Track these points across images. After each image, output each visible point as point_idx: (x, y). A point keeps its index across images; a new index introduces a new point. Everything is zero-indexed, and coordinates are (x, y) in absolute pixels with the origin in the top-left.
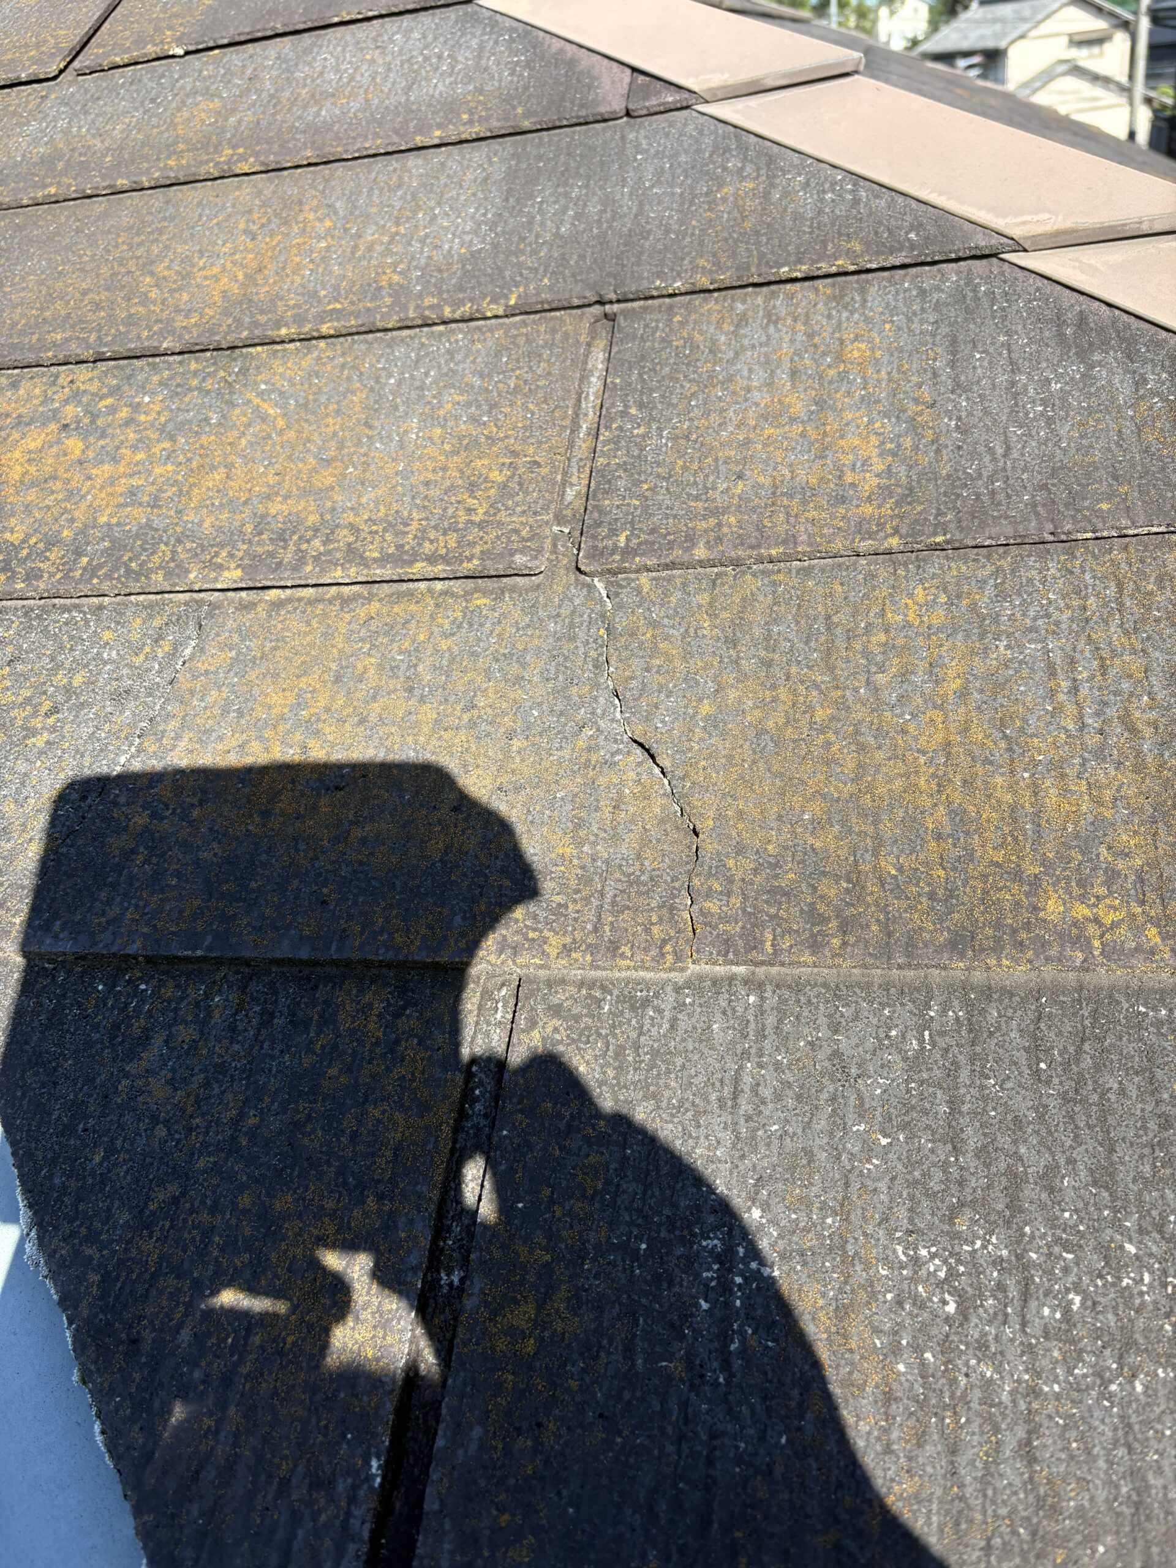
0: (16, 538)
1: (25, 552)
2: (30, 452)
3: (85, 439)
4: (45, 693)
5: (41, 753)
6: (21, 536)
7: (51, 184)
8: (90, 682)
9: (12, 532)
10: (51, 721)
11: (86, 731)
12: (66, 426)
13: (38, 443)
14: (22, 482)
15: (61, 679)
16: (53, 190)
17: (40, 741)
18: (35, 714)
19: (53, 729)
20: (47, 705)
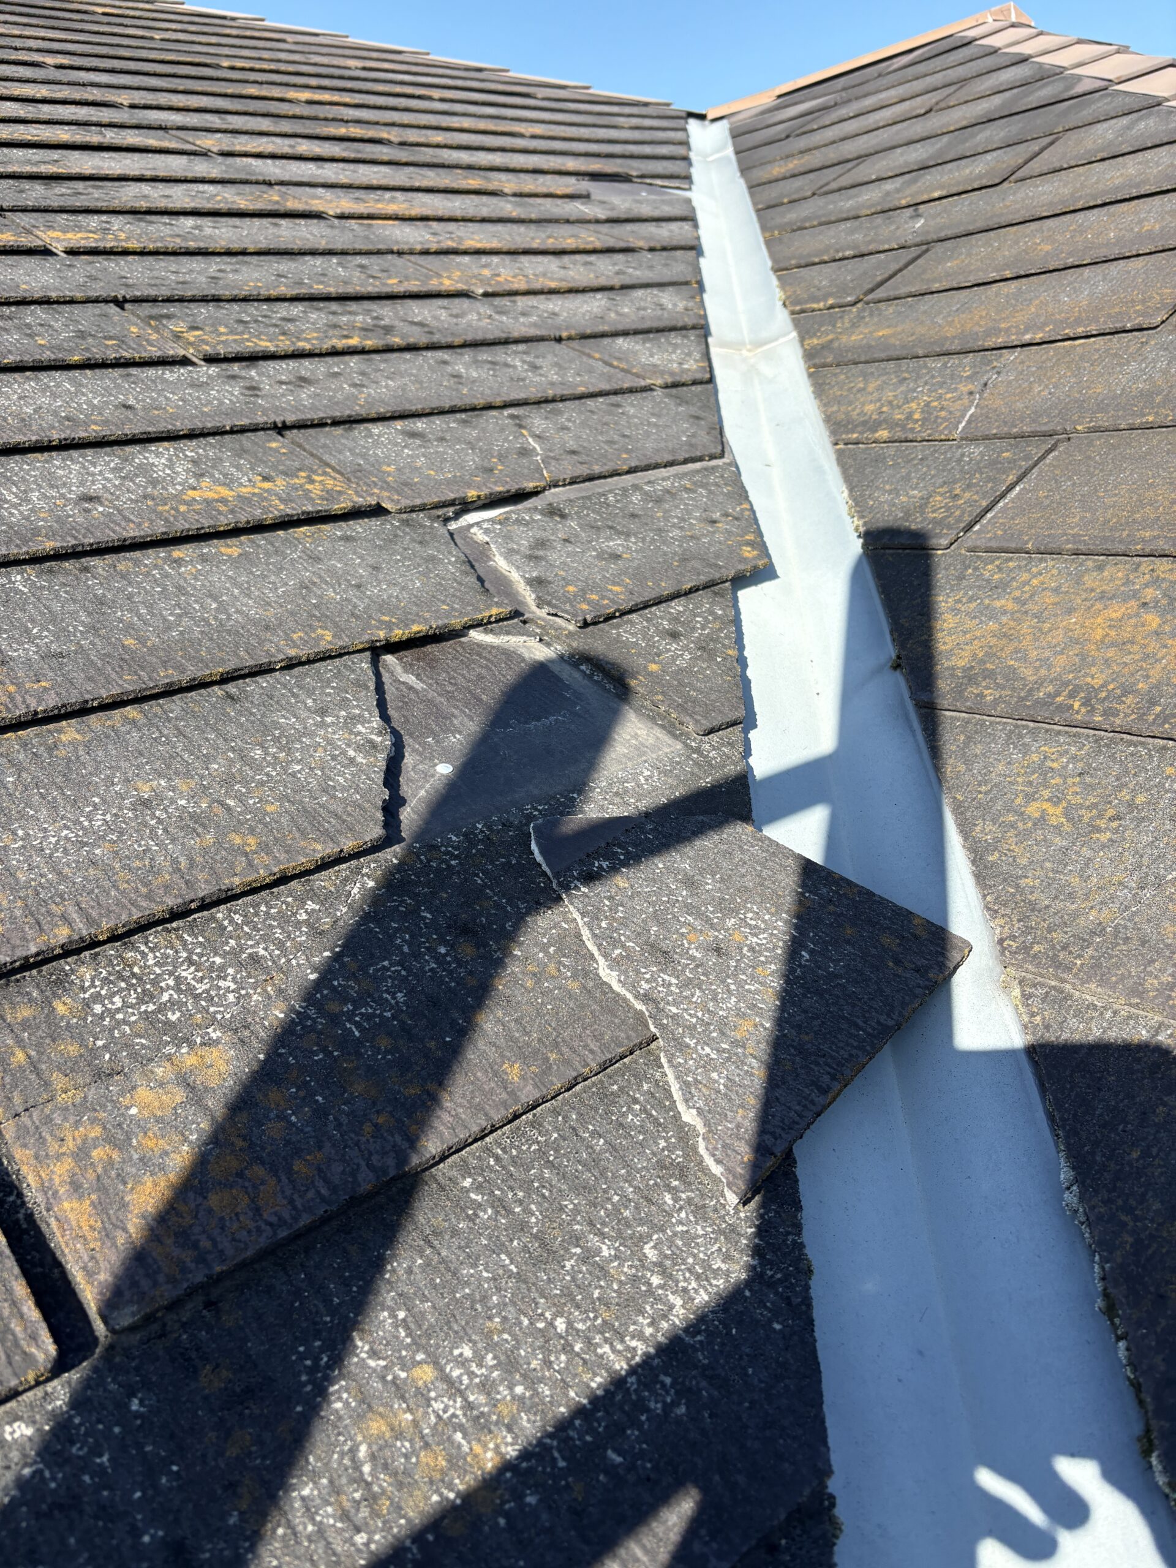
0: (1097, 682)
1: (1104, 695)
2: (1111, 620)
3: (1162, 616)
4: (1110, 803)
5: (1103, 847)
6: (1101, 682)
7: (1149, 414)
8: (1152, 804)
9: (1093, 677)
10: (1115, 824)
11: (1146, 839)
12: (1145, 604)
13: (1119, 614)
14: (1102, 642)
15: (1125, 795)
16: (1151, 419)
17: (1105, 837)
18: (1100, 816)
19: (1116, 831)
20: (1111, 812)
